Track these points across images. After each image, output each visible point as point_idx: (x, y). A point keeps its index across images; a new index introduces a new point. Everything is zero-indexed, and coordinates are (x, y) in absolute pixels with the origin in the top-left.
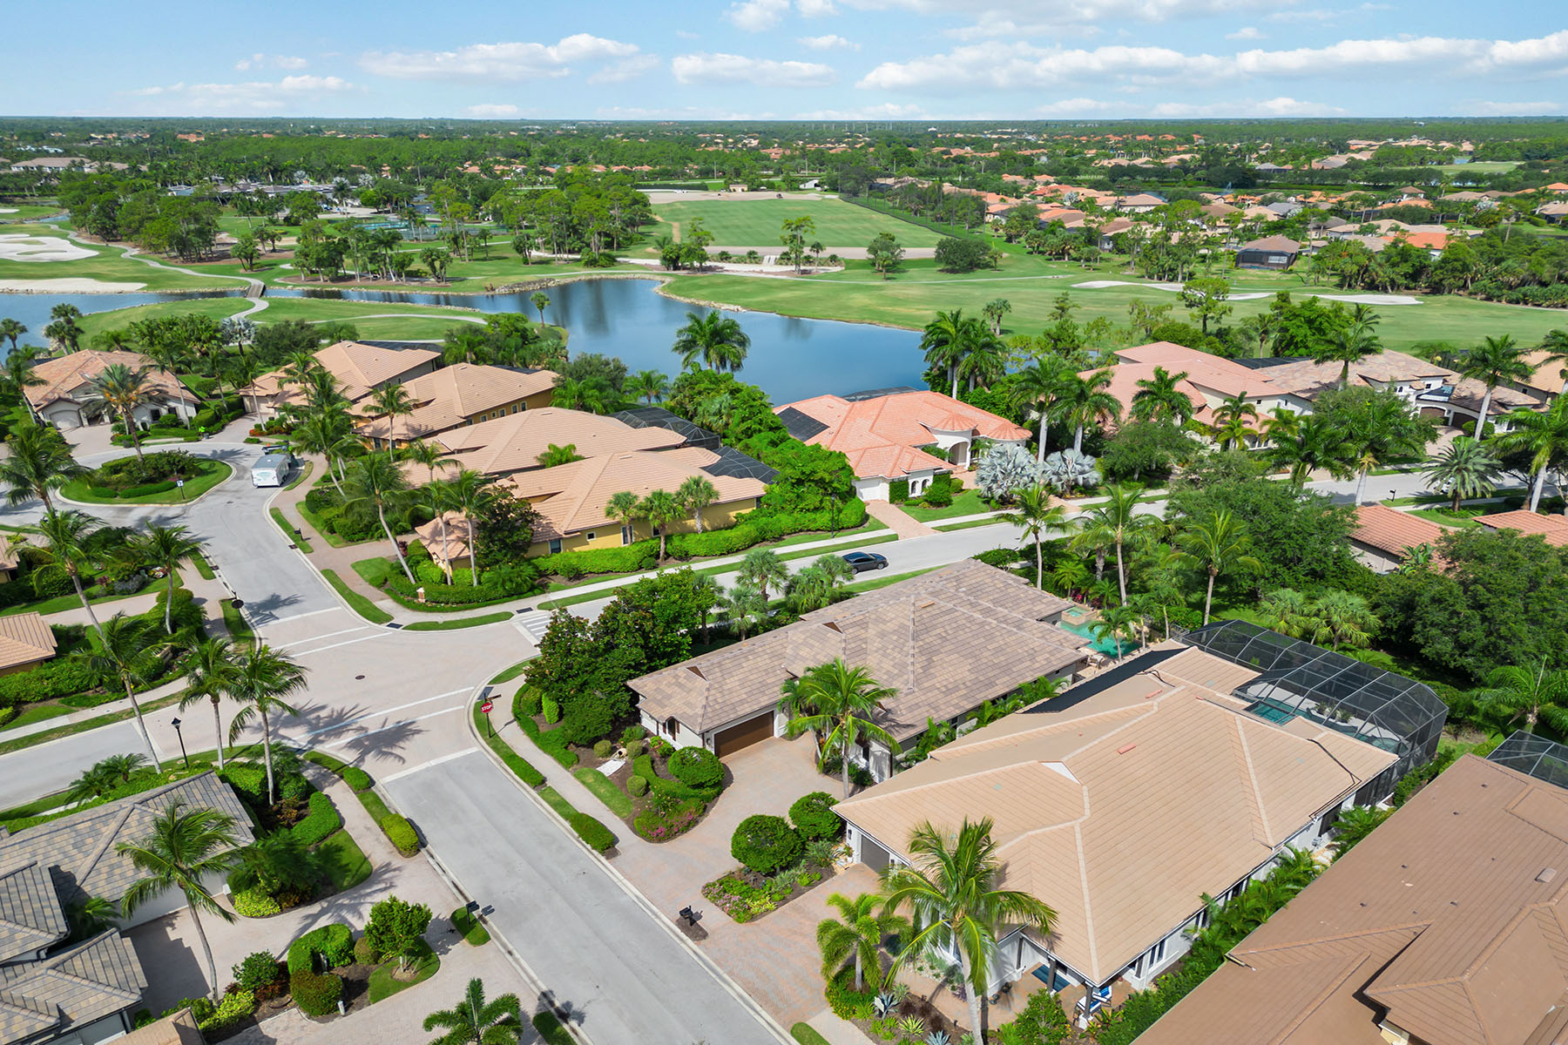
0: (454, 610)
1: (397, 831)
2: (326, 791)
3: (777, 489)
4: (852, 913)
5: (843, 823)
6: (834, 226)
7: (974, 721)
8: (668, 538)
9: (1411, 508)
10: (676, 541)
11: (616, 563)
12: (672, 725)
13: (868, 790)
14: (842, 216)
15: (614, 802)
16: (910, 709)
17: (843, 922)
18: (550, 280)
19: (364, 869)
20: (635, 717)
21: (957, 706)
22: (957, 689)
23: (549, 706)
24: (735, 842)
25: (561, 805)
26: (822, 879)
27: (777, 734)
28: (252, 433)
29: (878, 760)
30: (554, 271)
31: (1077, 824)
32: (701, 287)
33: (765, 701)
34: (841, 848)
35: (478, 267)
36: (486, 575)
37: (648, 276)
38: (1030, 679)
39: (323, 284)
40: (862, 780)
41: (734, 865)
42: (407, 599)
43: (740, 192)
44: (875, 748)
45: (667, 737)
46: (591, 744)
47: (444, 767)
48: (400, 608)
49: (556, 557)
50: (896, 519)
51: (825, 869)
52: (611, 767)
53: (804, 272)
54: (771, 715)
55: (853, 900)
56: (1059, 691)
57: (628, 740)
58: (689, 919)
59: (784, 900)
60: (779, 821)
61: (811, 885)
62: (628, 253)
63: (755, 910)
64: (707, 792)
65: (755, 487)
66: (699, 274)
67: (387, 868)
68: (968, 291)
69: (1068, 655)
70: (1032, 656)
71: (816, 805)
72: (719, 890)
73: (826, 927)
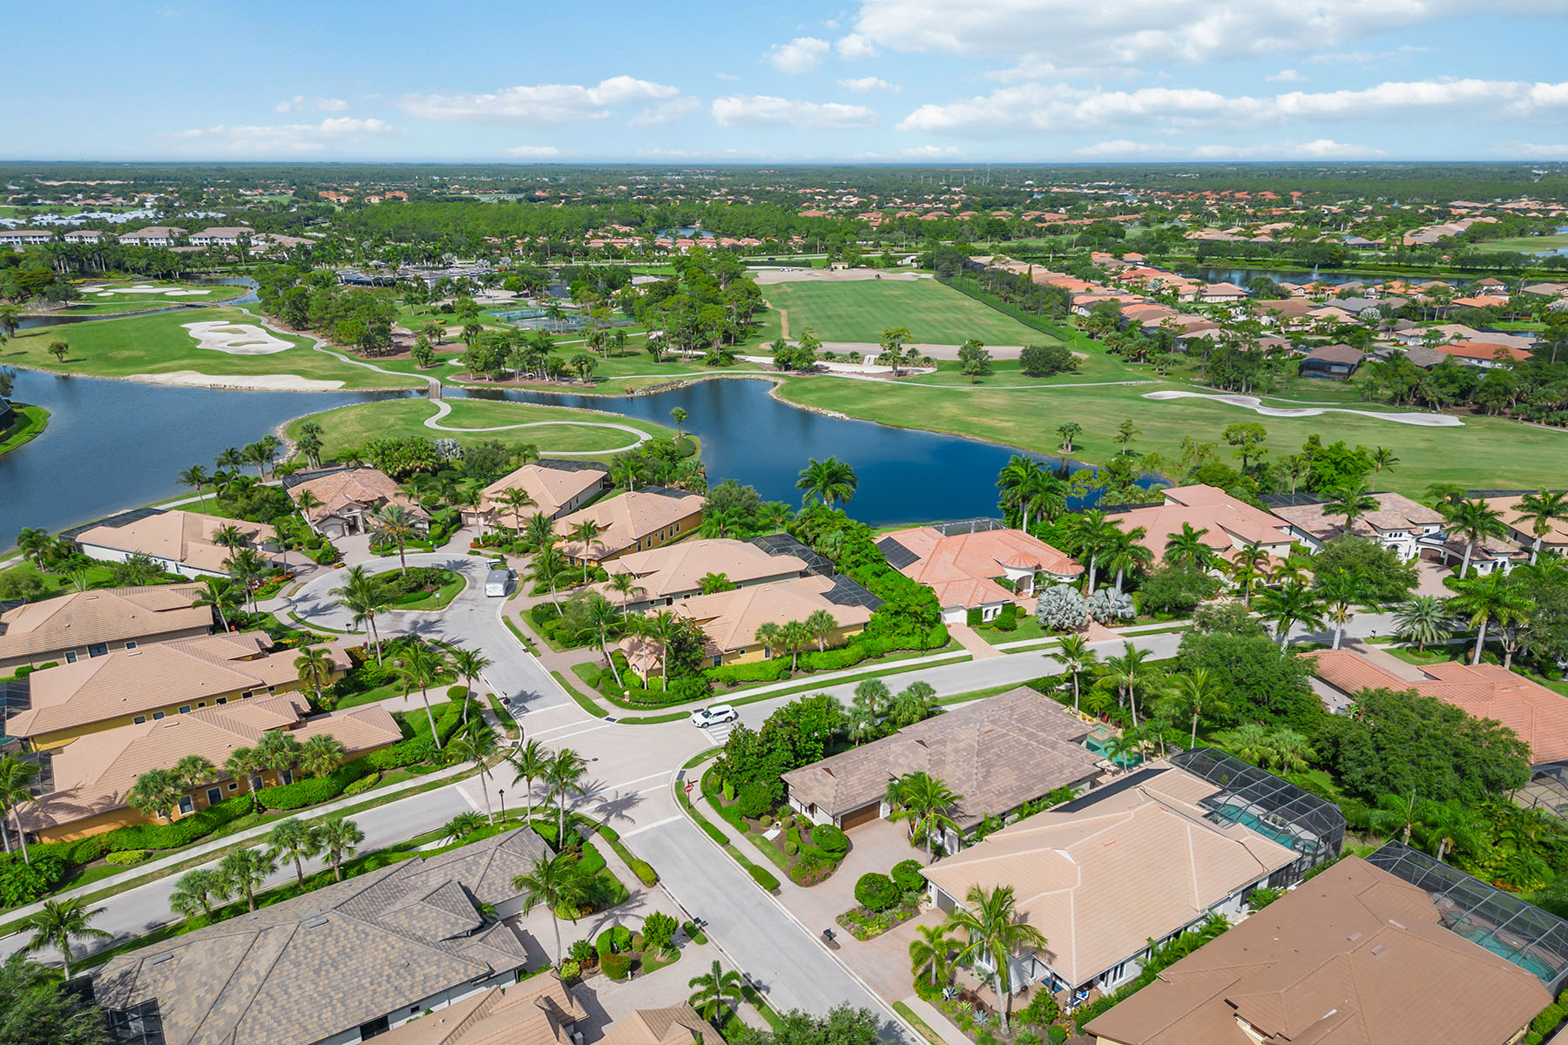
0: (650, 709)
1: (641, 871)
2: (590, 841)
3: (879, 617)
4: (931, 936)
5: (926, 881)
6: (928, 317)
7: (1016, 816)
8: (799, 655)
9: (1387, 646)
10: (804, 658)
11: (762, 675)
12: (812, 808)
13: (943, 860)
14: (937, 303)
15: (775, 858)
16: (973, 806)
17: (925, 942)
18: (679, 382)
19: (624, 893)
20: (785, 800)
21: (1004, 805)
22: (1006, 792)
23: (728, 790)
24: (857, 890)
25: (741, 859)
26: (912, 917)
27: (881, 817)
28: (473, 546)
29: (950, 838)
30: (683, 370)
31: (1071, 890)
32: (811, 391)
33: (875, 794)
34: (925, 897)
35: (617, 366)
36: (672, 683)
37: (762, 377)
38: (1058, 787)
39: (488, 383)
40: (939, 852)
41: (857, 904)
42: (616, 697)
43: (841, 272)
44: (948, 830)
45: (808, 815)
46: (758, 817)
47: (661, 828)
48: (612, 706)
49: (719, 669)
50: (971, 641)
51: (913, 910)
52: (771, 834)
53: (900, 374)
54: (879, 803)
55: (931, 929)
56: (1077, 796)
57: (782, 816)
58: (829, 936)
59: (888, 928)
60: (885, 877)
61: (904, 920)
62: (744, 349)
63: (869, 933)
64: (837, 855)
65: (862, 614)
66: (807, 376)
67: (638, 892)
68: (1045, 399)
69: (1088, 769)
70: (1061, 769)
71: (909, 868)
72: (847, 919)
73: (914, 945)
